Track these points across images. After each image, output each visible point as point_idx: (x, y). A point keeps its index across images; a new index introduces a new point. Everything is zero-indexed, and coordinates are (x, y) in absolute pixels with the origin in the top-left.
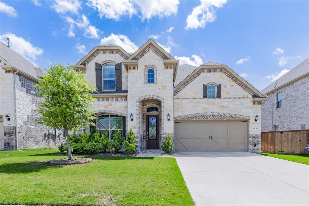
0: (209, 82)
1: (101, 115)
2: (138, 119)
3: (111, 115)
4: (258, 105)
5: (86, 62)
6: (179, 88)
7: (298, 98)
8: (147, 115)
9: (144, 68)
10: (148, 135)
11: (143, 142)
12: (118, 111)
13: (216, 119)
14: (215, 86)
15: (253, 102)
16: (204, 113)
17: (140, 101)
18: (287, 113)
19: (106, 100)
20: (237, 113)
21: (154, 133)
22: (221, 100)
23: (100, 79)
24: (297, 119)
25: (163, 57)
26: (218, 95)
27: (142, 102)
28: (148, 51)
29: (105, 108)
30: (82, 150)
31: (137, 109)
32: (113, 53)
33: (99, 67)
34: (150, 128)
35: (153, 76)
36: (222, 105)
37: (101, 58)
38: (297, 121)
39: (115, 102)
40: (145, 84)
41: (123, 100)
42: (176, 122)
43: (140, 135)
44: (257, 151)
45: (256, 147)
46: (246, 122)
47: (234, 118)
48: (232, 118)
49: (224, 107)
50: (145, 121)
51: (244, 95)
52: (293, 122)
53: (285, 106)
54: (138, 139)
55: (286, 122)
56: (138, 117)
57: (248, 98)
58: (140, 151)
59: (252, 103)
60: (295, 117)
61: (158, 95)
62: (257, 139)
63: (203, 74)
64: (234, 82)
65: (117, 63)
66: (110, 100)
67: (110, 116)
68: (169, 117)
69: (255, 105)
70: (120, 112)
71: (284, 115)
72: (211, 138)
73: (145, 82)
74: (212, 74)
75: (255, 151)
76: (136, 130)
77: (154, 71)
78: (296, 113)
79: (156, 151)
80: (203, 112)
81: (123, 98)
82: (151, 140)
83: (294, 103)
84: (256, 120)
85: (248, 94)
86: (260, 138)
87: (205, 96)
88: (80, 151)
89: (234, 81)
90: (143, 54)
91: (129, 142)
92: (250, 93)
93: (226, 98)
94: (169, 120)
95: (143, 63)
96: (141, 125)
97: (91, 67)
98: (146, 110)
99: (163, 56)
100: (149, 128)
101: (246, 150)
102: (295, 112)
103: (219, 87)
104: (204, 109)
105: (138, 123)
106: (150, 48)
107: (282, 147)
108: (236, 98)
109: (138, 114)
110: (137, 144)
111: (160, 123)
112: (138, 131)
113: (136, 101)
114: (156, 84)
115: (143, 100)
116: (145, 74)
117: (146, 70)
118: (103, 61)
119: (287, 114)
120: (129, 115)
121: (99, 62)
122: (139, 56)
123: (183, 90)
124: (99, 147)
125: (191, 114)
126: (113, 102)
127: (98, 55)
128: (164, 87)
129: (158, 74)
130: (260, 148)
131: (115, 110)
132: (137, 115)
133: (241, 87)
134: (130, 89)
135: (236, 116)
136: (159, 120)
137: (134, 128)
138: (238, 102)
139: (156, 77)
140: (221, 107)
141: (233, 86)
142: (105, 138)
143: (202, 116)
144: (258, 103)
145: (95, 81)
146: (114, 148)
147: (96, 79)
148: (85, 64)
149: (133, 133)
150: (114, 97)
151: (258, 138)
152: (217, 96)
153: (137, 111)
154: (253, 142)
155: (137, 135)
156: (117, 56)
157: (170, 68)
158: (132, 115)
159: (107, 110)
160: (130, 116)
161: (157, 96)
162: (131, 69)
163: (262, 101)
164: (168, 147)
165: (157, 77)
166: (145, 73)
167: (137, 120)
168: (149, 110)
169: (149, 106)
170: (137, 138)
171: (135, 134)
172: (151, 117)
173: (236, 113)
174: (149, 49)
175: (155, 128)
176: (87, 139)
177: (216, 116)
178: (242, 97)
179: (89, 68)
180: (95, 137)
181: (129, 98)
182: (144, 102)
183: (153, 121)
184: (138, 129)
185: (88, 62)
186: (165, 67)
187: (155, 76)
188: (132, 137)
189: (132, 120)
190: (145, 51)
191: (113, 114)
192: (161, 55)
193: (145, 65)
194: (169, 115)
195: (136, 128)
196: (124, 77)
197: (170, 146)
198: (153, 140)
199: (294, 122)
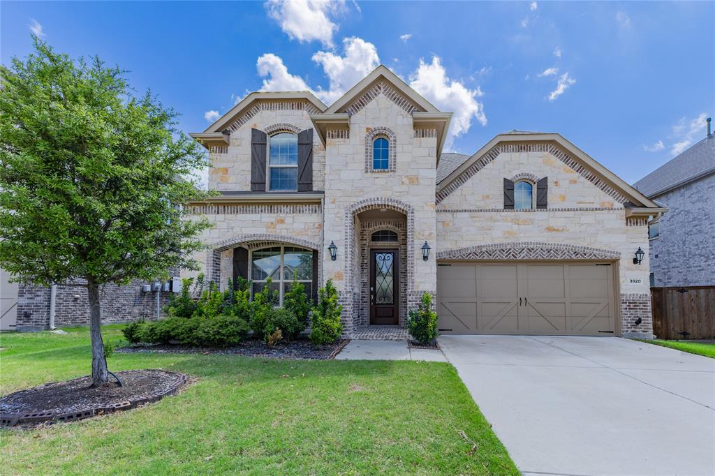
0: (517, 172)
1: (262, 248)
2: (349, 256)
3: (285, 247)
4: (641, 225)
5: (229, 128)
6: (446, 186)
7: (705, 215)
8: (371, 249)
9: (364, 134)
10: (374, 293)
11: (362, 309)
12: (298, 238)
13: (537, 257)
14: (532, 183)
15: (627, 219)
16: (508, 244)
17: (354, 212)
18: (676, 247)
19: (271, 210)
20: (588, 244)
21: (389, 291)
22: (547, 213)
23: (261, 164)
24: (706, 262)
25: (410, 109)
26: (541, 203)
27: (358, 215)
28: (376, 94)
29: (269, 230)
30: (188, 337)
31: (346, 233)
32: (293, 109)
33: (259, 140)
34: (379, 279)
35: (386, 154)
36: (551, 225)
37: (264, 119)
38: (709, 265)
39: (292, 215)
40: (367, 172)
41: (312, 210)
42: (441, 263)
43: (355, 294)
44: (643, 335)
45: (639, 326)
46: (609, 265)
47: (581, 255)
48: (576, 255)
49: (554, 230)
50: (366, 261)
51: (603, 203)
52: (696, 267)
53: (670, 235)
54: (349, 304)
55: (673, 268)
56: (349, 250)
57: (615, 209)
58: (352, 336)
59: (625, 222)
60: (702, 256)
61: (399, 199)
62: (641, 306)
63: (503, 157)
64: (577, 174)
65: (303, 129)
66: (281, 211)
67: (282, 250)
68: (426, 250)
69: (631, 225)
70: (304, 238)
71: (669, 253)
72: (523, 301)
73: (366, 168)
74: (523, 155)
75: (639, 335)
76: (344, 282)
77: (390, 143)
78: (703, 248)
79: (393, 333)
80: (505, 241)
81: (314, 206)
82: (380, 306)
83: (697, 226)
84: (635, 261)
85: (614, 200)
86: (649, 304)
87: (509, 204)
88: (184, 339)
89: (577, 171)
90: (362, 103)
91: (323, 315)
92: (618, 197)
93: (559, 210)
94: (425, 258)
95: (362, 122)
96: (357, 270)
97: (242, 137)
98: (368, 237)
99: (412, 107)
100: (375, 277)
101: (612, 332)
102: (701, 246)
103: (543, 185)
104: (507, 235)
105: (348, 265)
106: (380, 88)
107: (684, 323)
108: (584, 210)
109: (348, 243)
110: (345, 317)
111: (401, 266)
112: (348, 284)
113: (343, 212)
114: (394, 171)
115: (362, 211)
116: (367, 149)
117: (370, 138)
118: (268, 126)
119: (678, 250)
120: (326, 247)
121: (261, 128)
122: (353, 106)
123: (457, 192)
124: (238, 329)
125: (477, 246)
126: (289, 215)
127: (259, 113)
128: (414, 180)
129: (399, 149)
130: (650, 329)
131: (294, 235)
132: (346, 245)
133: (596, 184)
134: (330, 185)
135: (586, 250)
136: (400, 260)
137: (339, 277)
138: (588, 218)
139: (395, 156)
140: (549, 229)
141: (575, 182)
142: (262, 303)
143: (504, 251)
144: (639, 221)
145: (250, 169)
146: (280, 331)
147: (252, 165)
148: (227, 133)
149: (334, 290)
150: (290, 203)
151: (645, 304)
152: (537, 205)
153: (346, 236)
154: (632, 314)
155: (345, 296)
156: (302, 115)
157: (429, 134)
158: (333, 247)
159: (274, 234)
160: (329, 248)
161: (397, 202)
162: (332, 137)
163: (648, 217)
164: (426, 326)
165: (398, 155)
166: (366, 146)
167: (346, 257)
168: (375, 237)
169: (375, 227)
170: (346, 301)
171: (340, 292)
172: (381, 253)
173: (585, 245)
174: (377, 91)
175: (389, 279)
176: (215, 305)
177: (537, 250)
178: (598, 207)
179: (236, 139)
180: (238, 298)
181: (328, 205)
182: (364, 216)
183: (385, 263)
184: (348, 281)
185: (234, 128)
186: (417, 132)
187: (391, 153)
188: (331, 300)
189: (334, 258)
190: (367, 94)
191: (291, 244)
192: (406, 105)
193: (367, 128)
194: (426, 247)
195: (345, 278)
196: (317, 160)
197: (430, 325)
198: (386, 306)
199: (699, 268)
